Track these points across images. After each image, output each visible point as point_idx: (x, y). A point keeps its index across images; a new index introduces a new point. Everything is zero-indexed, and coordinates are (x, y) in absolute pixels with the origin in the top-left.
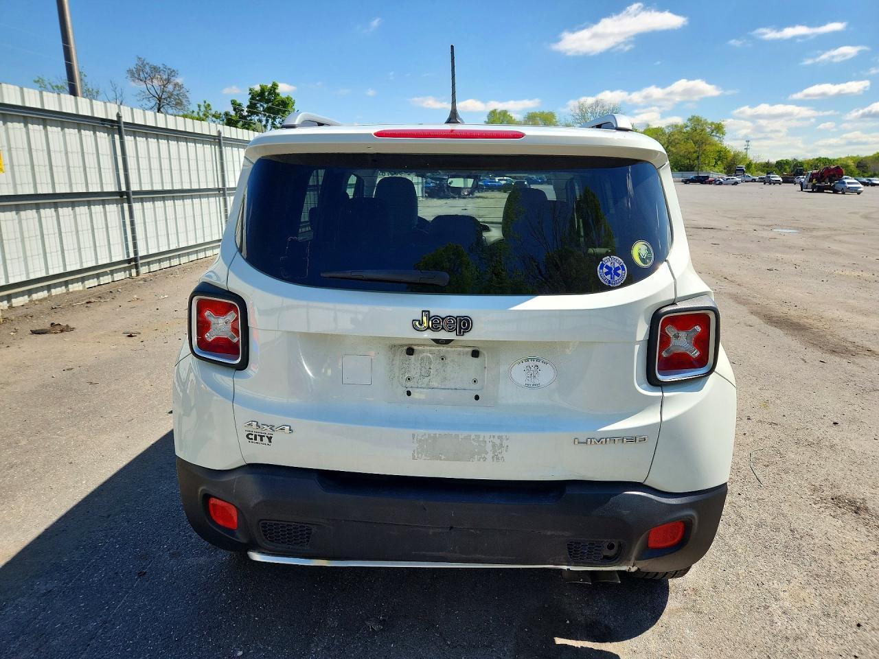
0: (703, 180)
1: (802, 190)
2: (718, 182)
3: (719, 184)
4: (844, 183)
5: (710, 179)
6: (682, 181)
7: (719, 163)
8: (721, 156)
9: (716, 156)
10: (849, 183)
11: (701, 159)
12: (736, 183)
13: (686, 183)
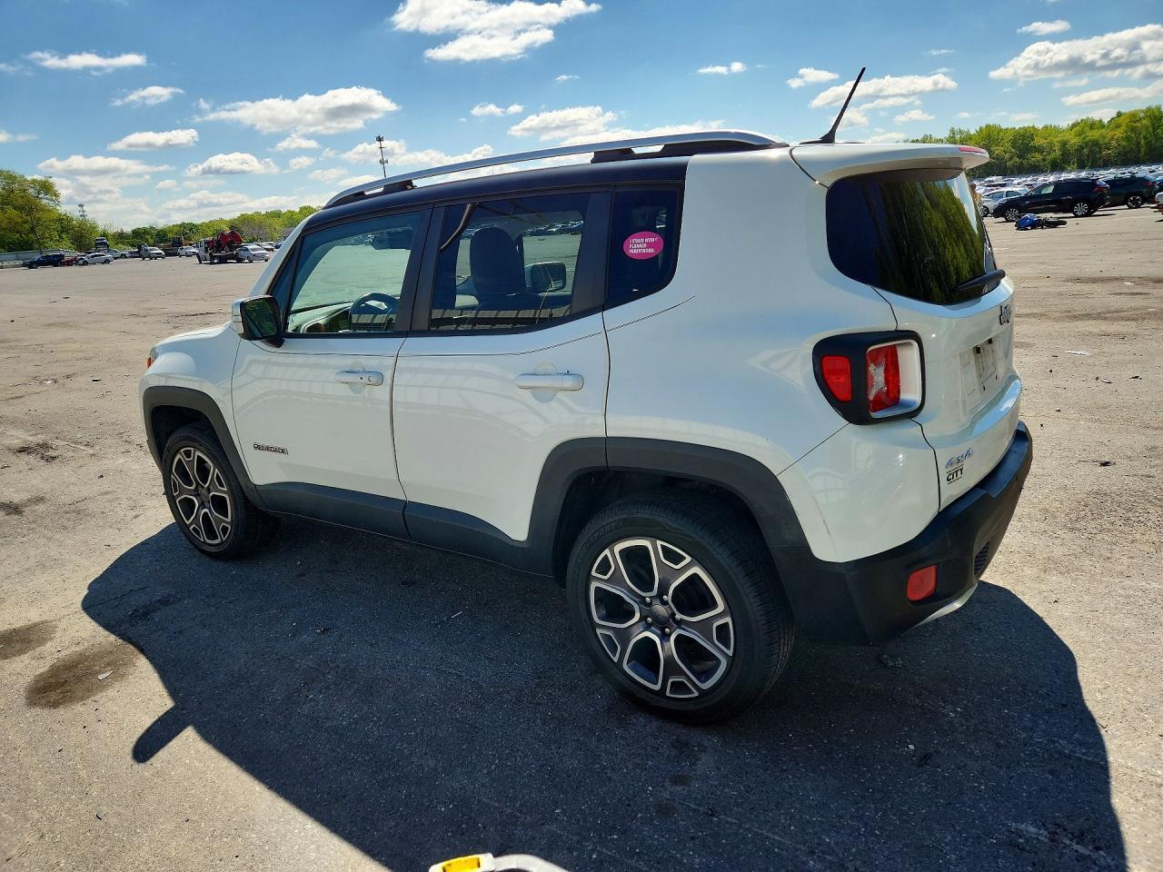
0: (57, 261)
1: (201, 263)
2: (81, 262)
3: (83, 264)
4: (247, 249)
5: (66, 259)
6: (24, 265)
7: (64, 236)
8: (64, 225)
9: (58, 226)
10: (253, 250)
11: (39, 233)
12: (107, 261)
13: (30, 268)
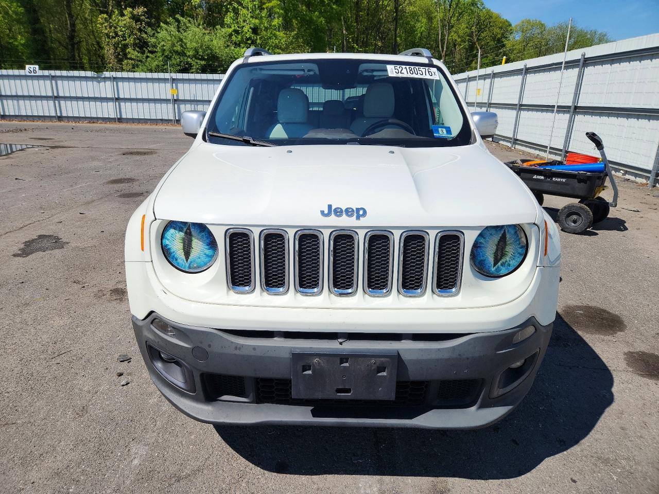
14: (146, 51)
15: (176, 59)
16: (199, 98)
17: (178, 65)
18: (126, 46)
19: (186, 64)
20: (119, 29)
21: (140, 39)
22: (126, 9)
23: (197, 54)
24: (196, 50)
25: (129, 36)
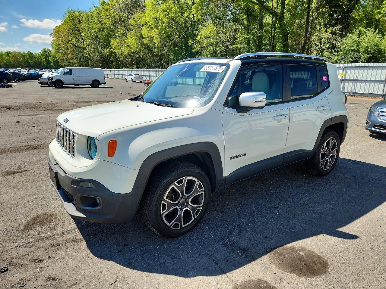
14: (334, 51)
15: (351, 55)
16: (359, 79)
17: (352, 58)
18: (323, 50)
19: (357, 57)
20: (323, 40)
21: (333, 45)
22: (329, 28)
23: (367, 50)
24: (366, 48)
25: (327, 43)
